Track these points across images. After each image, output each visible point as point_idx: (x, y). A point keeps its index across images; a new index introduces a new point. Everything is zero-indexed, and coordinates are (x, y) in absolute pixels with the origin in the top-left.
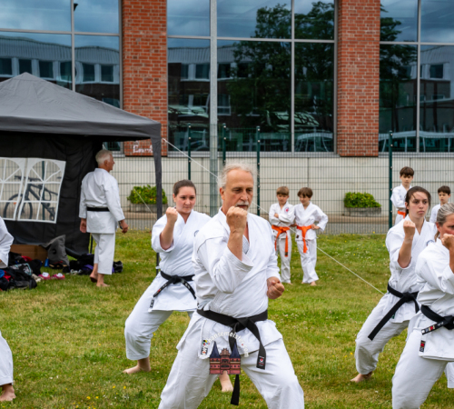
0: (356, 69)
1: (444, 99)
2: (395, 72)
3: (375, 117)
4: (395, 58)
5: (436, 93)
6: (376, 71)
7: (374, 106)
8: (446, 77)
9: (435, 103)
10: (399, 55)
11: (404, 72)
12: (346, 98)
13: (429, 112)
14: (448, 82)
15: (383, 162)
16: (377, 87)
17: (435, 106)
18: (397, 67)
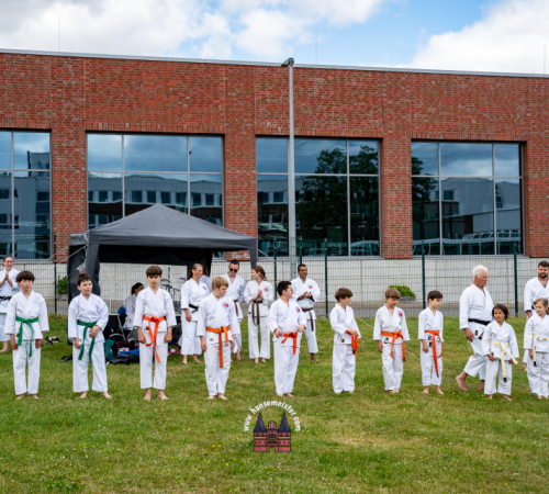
0: (395, 195)
1: (455, 215)
2: (420, 195)
3: (410, 230)
4: (419, 186)
5: (451, 210)
6: (410, 196)
7: (409, 222)
8: (456, 199)
9: (451, 218)
10: (422, 184)
11: (426, 196)
12: (389, 216)
13: (447, 225)
14: (457, 203)
15: (417, 262)
16: (410, 208)
17: (451, 220)
18: (421, 192)
